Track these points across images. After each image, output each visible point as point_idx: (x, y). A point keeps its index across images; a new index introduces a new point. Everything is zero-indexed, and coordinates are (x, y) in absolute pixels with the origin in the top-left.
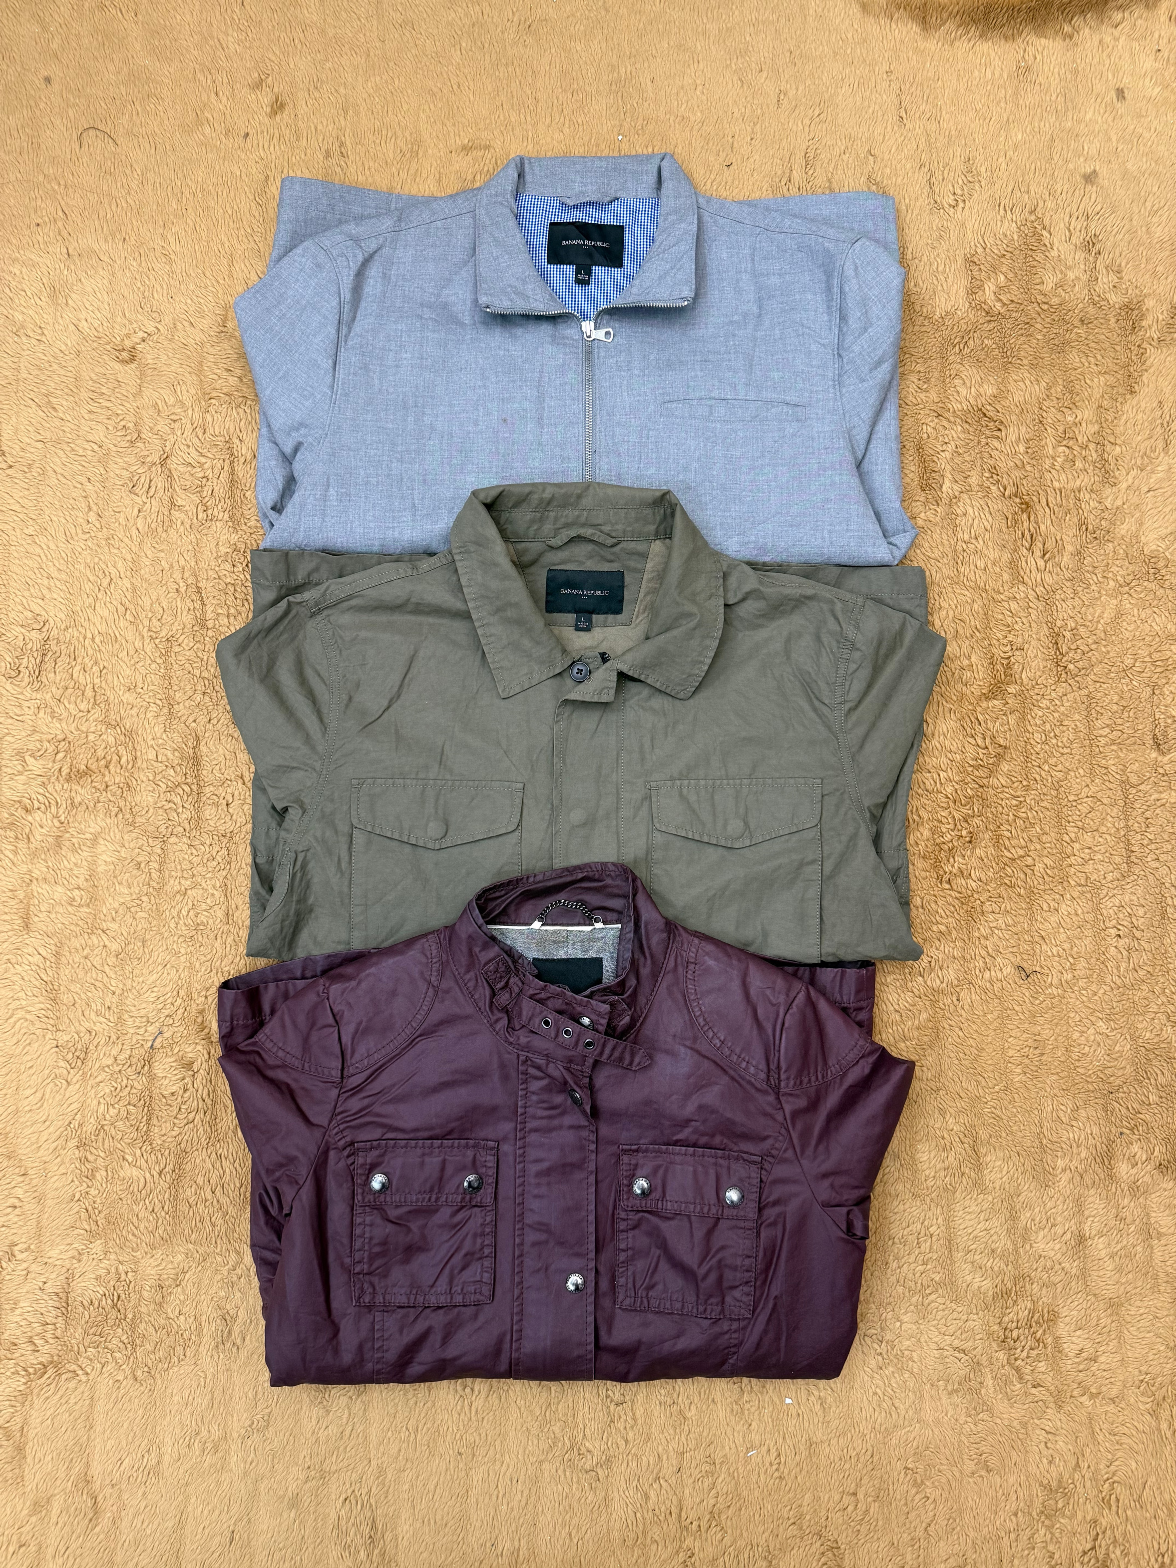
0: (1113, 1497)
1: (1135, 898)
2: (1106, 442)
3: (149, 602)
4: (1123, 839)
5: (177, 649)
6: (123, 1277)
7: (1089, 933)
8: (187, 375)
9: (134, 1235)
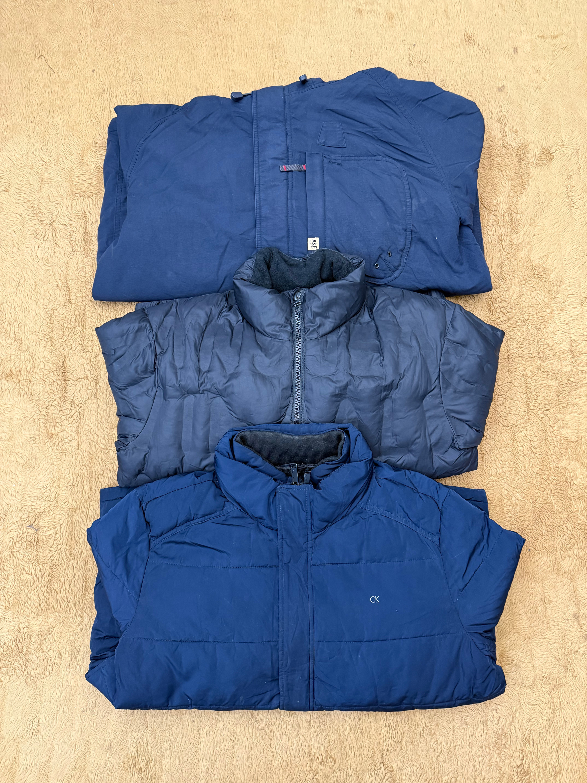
0: (531, 738)
1: (532, 432)
2: (513, 213)
3: (43, 291)
4: (526, 403)
5: (56, 314)
6: (22, 630)
7: (510, 450)
8: (64, 183)
9: (28, 608)
